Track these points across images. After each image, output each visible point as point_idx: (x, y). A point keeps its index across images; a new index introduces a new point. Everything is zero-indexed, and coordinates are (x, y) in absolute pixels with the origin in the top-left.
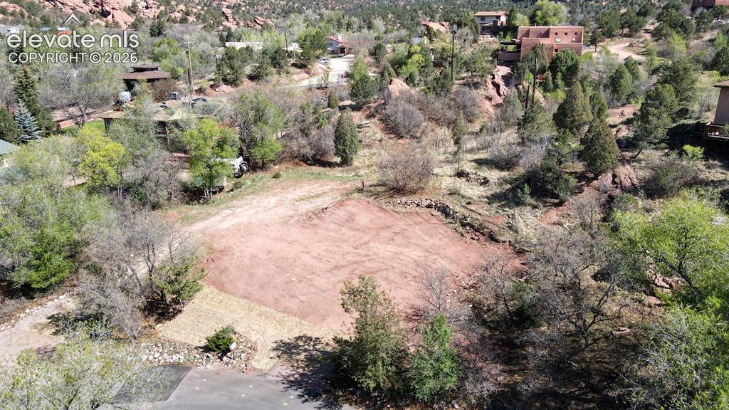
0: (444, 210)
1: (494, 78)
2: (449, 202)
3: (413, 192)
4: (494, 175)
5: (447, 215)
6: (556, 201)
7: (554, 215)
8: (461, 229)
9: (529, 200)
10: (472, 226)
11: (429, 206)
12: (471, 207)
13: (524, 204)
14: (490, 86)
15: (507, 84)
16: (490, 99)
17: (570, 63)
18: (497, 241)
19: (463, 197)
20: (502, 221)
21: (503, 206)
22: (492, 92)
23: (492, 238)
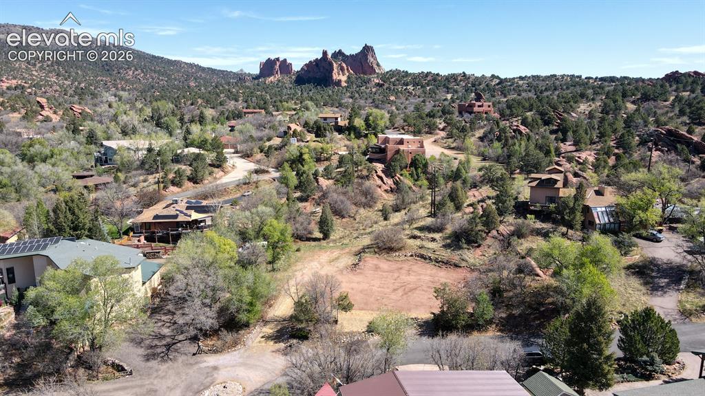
0: (422, 257)
1: (376, 172)
2: (423, 252)
3: (400, 249)
4: (437, 236)
5: (425, 259)
6: (476, 245)
7: (478, 251)
8: (437, 264)
9: (465, 246)
10: (443, 262)
11: (412, 256)
12: (436, 253)
13: (463, 248)
14: (376, 178)
15: (387, 176)
16: (380, 187)
17: (424, 162)
18: (460, 267)
19: (429, 249)
20: (457, 258)
21: (453, 250)
22: (379, 182)
23: (456, 266)
